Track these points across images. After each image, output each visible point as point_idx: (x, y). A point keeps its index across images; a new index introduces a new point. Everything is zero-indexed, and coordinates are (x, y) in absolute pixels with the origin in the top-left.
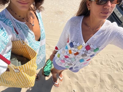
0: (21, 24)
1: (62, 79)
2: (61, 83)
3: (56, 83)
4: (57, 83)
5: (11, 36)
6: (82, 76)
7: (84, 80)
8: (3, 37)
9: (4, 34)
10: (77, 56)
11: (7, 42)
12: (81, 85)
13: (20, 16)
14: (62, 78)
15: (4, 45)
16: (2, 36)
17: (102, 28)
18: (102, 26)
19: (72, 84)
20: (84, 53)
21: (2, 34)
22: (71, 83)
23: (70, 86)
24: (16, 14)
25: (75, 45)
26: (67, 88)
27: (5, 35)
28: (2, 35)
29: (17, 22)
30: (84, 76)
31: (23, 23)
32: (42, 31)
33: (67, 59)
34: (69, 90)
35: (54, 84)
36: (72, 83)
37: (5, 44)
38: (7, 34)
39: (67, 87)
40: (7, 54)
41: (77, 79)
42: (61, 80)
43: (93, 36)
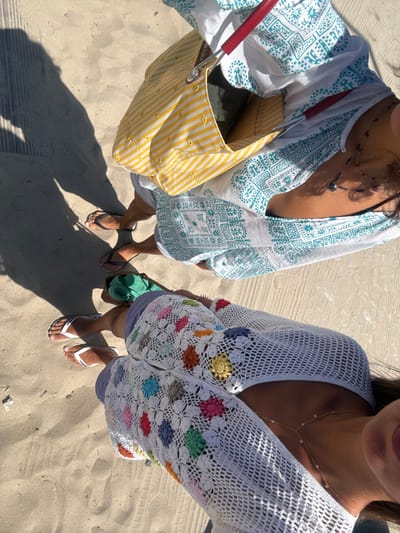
0: (340, 133)
1: (75, 360)
2: (60, 351)
3: (66, 327)
4: (68, 331)
5: (304, 80)
6: (54, 462)
7: (32, 471)
8: (305, 55)
9: (315, 57)
10: (180, 363)
11: (290, 64)
12: (19, 445)
13: (367, 134)
14: (78, 358)
15: (282, 53)
16: (309, 50)
17: (310, 482)
18: (323, 483)
19: (37, 399)
20: (191, 390)
21: (316, 52)
22: (46, 397)
23: (34, 390)
24: (377, 120)
25: (237, 345)
26: (29, 371)
27: (311, 61)
28: (312, 51)
29: (347, 120)
30: (54, 473)
31: (343, 142)
32: (307, 228)
33: (172, 327)
34: (17, 377)
35: (68, 317)
36: (41, 400)
37: (284, 56)
38: (313, 65)
39: (36, 372)
40: (247, 74)
41: (53, 434)
42: (70, 354)
43: (270, 433)
